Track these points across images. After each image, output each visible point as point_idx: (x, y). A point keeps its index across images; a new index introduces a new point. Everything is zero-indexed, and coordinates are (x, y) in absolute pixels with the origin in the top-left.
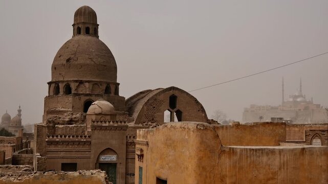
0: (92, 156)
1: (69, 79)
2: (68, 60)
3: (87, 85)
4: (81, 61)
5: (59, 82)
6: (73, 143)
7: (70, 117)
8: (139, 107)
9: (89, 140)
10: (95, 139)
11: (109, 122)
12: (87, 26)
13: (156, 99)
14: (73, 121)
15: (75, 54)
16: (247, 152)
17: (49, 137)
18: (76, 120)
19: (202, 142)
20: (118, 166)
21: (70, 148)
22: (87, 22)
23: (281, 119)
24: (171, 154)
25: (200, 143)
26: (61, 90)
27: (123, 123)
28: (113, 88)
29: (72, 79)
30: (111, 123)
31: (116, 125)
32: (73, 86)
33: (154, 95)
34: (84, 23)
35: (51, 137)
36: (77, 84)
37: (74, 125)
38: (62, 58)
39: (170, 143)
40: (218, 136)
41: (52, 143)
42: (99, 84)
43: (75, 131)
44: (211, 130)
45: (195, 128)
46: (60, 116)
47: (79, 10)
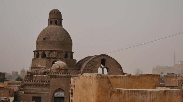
0: (50, 93)
1: (45, 49)
2: (44, 39)
3: (54, 52)
4: (51, 39)
5: (39, 51)
6: (39, 85)
7: (44, 70)
8: (84, 65)
9: (48, 83)
10: (52, 83)
11: (60, 73)
12: (56, 20)
13: (93, 61)
14: (46, 73)
15: (48, 35)
16: (129, 92)
17: (25, 81)
18: (47, 72)
19: (100, 86)
20: (65, 99)
21: (37, 88)
22: (56, 17)
23: (173, 74)
24: (85, 92)
25: (99, 86)
26: (40, 56)
27: (68, 74)
28: (69, 55)
29: (46, 49)
30: (62, 74)
31: (64, 75)
32: (47, 53)
33: (93, 59)
34: (54, 18)
35: (27, 82)
36: (49, 52)
37: (46, 75)
38: (41, 38)
39: (85, 86)
40: (110, 82)
41: (27, 85)
42: (61, 52)
43: (47, 78)
44: (106, 79)
45: (96, 77)
46: (39, 70)
47: (51, 11)
